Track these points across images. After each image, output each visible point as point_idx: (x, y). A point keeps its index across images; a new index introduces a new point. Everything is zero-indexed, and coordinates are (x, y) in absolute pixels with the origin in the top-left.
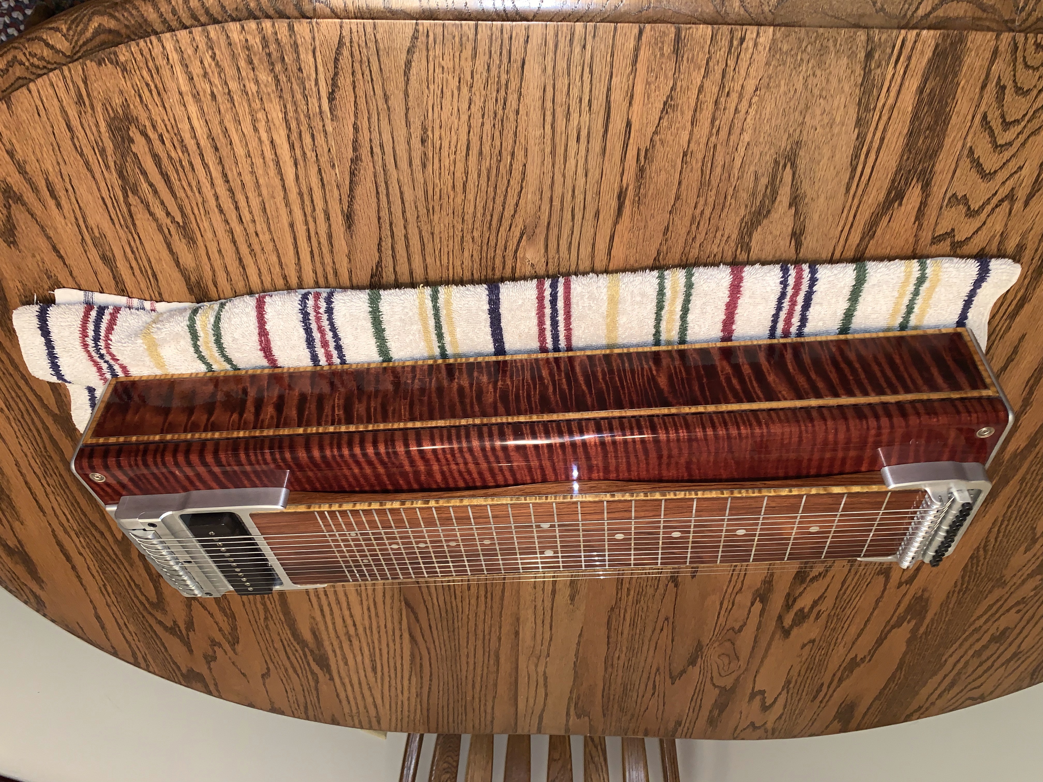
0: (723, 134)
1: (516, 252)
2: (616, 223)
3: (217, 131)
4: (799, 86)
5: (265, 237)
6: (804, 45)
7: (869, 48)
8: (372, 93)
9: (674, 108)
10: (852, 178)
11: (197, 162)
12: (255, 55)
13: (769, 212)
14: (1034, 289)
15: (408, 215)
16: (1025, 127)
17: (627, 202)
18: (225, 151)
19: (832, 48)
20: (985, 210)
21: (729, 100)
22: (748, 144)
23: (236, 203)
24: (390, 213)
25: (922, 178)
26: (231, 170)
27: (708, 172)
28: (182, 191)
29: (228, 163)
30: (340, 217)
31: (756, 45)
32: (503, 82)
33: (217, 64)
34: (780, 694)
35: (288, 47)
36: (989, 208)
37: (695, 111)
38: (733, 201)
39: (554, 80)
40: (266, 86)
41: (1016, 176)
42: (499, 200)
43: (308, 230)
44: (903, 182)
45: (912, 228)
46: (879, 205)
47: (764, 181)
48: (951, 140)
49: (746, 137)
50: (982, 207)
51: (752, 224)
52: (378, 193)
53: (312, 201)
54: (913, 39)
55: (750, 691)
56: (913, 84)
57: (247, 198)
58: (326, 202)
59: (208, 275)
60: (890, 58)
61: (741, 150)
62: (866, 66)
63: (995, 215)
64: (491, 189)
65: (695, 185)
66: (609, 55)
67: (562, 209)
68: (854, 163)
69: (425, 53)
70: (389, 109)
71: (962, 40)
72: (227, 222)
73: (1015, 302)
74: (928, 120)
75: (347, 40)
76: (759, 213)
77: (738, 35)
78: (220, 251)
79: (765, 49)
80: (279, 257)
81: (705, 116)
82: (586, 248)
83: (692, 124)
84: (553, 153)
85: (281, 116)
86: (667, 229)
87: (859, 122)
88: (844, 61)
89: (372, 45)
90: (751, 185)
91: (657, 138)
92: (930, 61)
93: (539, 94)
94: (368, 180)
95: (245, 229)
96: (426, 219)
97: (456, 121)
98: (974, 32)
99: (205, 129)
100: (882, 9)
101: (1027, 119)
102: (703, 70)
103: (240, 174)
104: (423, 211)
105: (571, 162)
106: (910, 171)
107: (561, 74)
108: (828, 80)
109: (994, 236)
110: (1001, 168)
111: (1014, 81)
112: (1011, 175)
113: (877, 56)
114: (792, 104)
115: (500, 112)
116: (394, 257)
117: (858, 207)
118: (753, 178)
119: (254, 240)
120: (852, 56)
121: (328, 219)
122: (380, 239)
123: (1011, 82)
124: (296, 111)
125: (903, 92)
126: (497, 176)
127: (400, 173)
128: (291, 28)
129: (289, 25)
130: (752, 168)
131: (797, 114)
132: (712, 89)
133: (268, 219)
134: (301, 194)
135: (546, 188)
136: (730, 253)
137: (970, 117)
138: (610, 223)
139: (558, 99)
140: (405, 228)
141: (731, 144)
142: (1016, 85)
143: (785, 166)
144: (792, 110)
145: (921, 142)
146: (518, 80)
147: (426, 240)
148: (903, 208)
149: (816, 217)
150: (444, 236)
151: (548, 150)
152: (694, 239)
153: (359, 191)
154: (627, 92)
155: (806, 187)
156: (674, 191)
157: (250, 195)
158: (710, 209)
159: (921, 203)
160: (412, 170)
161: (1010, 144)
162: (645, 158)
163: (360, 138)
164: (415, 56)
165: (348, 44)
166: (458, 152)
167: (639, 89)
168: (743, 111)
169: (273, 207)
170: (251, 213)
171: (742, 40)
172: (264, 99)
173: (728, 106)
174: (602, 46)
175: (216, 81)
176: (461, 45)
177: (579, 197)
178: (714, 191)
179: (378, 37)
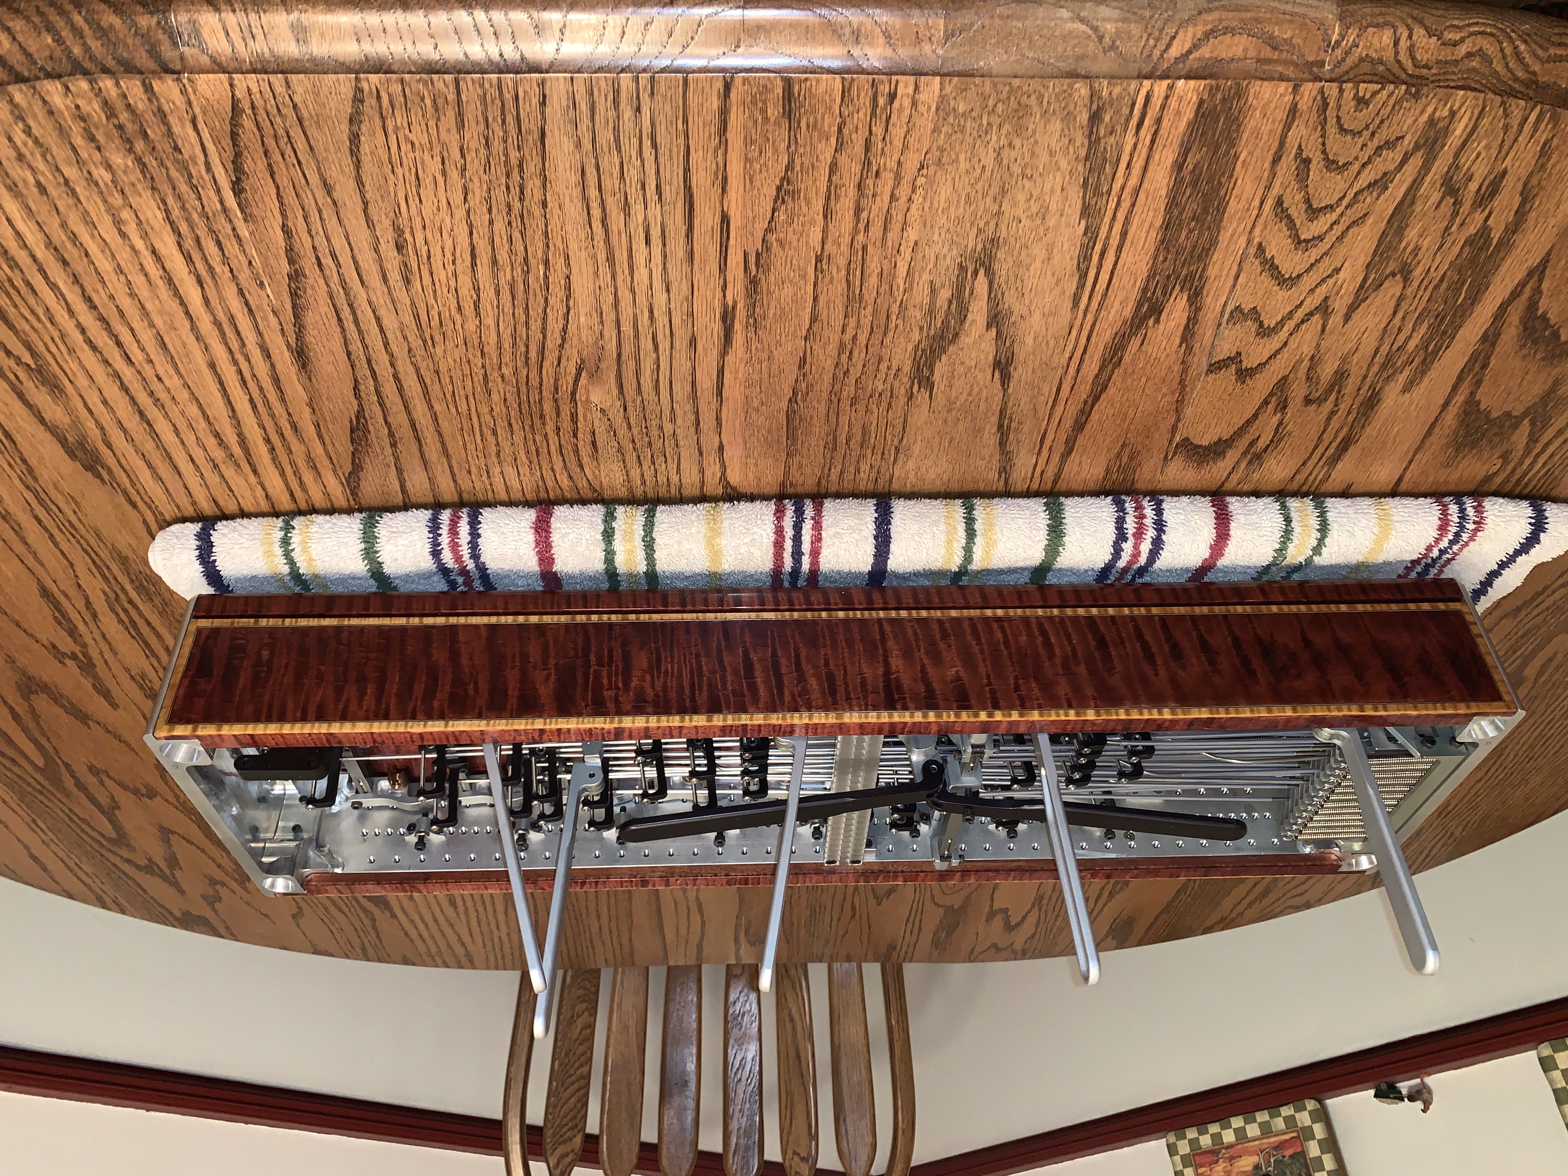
0: (876, 230)
1: (573, 393)
2: (724, 353)
3: (59, 237)
4: (989, 160)
5: (173, 382)
6: (991, 103)
7: (1095, 107)
8: (303, 181)
9: (794, 194)
10: (1081, 286)
11: (38, 281)
12: (97, 128)
13: (956, 335)
14: (1363, 427)
15: (394, 347)
16: (1342, 215)
17: (737, 326)
18: (79, 265)
19: (1035, 109)
20: (1286, 328)
21: (879, 182)
22: (916, 243)
23: (116, 337)
24: (365, 347)
25: (1188, 285)
26: (96, 291)
27: (858, 283)
28: (23, 322)
29: (89, 283)
30: (287, 354)
31: (914, 104)
32: (514, 162)
33: (36, 141)
34: (1029, 911)
35: (149, 116)
36: (1290, 325)
37: (828, 198)
38: (900, 322)
39: (596, 158)
40: (125, 172)
41: (1331, 281)
42: (535, 326)
43: (240, 372)
44: (1159, 291)
45: (1177, 352)
46: (1125, 323)
47: (945, 294)
48: (1228, 234)
49: (912, 234)
50: (1281, 323)
51: (932, 352)
52: (340, 320)
53: (238, 333)
54: (1163, 94)
55: (987, 909)
56: (1166, 157)
57: (132, 330)
58: (260, 334)
59: (93, 433)
60: (1128, 120)
61: (907, 253)
62: (1091, 132)
63: (1300, 333)
64: (520, 312)
65: (840, 302)
66: (680, 121)
67: (637, 336)
68: (1082, 266)
69: (378, 122)
70: (335, 203)
71: (1240, 93)
72: (106, 362)
73: (1334, 445)
74: (1192, 207)
75: (246, 105)
76: (942, 337)
77: (885, 89)
78: (105, 402)
79: (929, 108)
80: (201, 407)
81: (845, 205)
82: (682, 388)
83: (825, 217)
84: (611, 259)
85: (160, 215)
86: (803, 361)
87: (1086, 211)
88: (1056, 126)
89: (288, 111)
90: (927, 300)
91: (772, 238)
92: (1191, 124)
93: (574, 178)
94: (321, 302)
95: (139, 373)
96: (423, 352)
97: (448, 219)
98: (1259, 83)
99: (40, 236)
100: (1113, 47)
101: (1345, 203)
102: (833, 140)
103: (112, 297)
104: (416, 343)
105: (642, 273)
106: (1169, 277)
107: (606, 149)
108: (1033, 153)
109: (1301, 361)
110: (1307, 271)
111: (1324, 152)
112: (1323, 280)
113: (1107, 118)
114: (979, 187)
115: (517, 205)
116: (382, 404)
117: (1094, 325)
118: (927, 291)
119: (156, 386)
120: (1068, 117)
121: (269, 356)
122: (356, 381)
123: (1319, 153)
124: (183, 208)
125: (1151, 168)
126: (526, 291)
127: (371, 293)
128: (148, 89)
129: (144, 84)
130: (926, 277)
131: (989, 200)
132: (851, 168)
133: (172, 357)
134: (217, 324)
135: (607, 308)
136: (903, 391)
137: (1257, 203)
138: (715, 353)
139: (607, 183)
140: (392, 365)
141: (890, 244)
142: (1326, 159)
143: (976, 273)
144: (980, 196)
145: (1183, 236)
146: (537, 160)
147: (428, 381)
148: (1162, 326)
149: (1029, 340)
150: (457, 375)
151: (602, 256)
152: (846, 373)
153: (309, 318)
154: (716, 174)
155: (1010, 300)
156: (808, 310)
157: (135, 325)
158: (866, 334)
159: (1189, 319)
160: (389, 288)
161: (1321, 238)
162: (757, 265)
163: (297, 246)
164: (363, 126)
165: (249, 111)
166: (459, 261)
167: (735, 169)
168: (903, 199)
169: (178, 343)
170: (143, 350)
171: (892, 97)
172: (127, 190)
173: (879, 190)
174: (668, 107)
175: (41, 165)
176: (437, 110)
177: (662, 320)
178: (870, 309)
179: (297, 99)
